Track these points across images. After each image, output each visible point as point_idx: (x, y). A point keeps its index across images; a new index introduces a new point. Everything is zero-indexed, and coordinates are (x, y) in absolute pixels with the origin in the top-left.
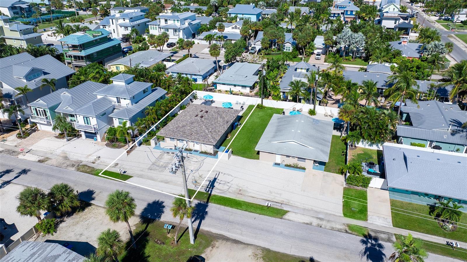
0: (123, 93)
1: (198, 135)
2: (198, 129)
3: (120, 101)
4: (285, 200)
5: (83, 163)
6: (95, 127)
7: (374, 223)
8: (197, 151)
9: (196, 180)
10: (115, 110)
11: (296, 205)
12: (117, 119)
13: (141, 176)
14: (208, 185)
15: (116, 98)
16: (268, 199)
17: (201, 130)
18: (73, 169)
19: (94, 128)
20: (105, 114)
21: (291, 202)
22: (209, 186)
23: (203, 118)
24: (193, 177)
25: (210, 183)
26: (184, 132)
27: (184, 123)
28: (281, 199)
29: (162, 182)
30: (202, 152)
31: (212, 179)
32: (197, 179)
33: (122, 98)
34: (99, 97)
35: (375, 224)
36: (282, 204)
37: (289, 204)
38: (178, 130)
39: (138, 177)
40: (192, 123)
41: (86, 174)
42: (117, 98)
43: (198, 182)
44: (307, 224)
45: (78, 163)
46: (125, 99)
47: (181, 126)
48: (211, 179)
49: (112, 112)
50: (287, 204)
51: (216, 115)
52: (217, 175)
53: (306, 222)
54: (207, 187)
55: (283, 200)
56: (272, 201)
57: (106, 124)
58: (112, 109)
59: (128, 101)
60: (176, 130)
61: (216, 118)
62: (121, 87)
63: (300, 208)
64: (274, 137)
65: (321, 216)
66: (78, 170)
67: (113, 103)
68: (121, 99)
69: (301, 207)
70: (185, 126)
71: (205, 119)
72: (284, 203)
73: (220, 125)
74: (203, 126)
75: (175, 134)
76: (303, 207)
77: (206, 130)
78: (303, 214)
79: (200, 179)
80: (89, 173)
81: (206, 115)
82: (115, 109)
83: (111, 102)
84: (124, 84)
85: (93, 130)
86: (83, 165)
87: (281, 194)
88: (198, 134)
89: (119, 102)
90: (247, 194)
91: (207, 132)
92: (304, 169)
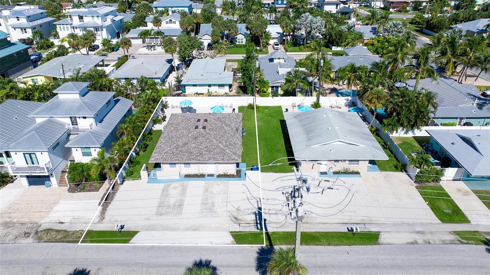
0: (80, 109)
1: (212, 153)
2: (208, 145)
3: (76, 122)
4: (364, 218)
5: (44, 227)
6: (48, 166)
7: (479, 223)
8: (212, 175)
9: (236, 217)
10: (71, 137)
11: (382, 222)
12: (79, 149)
13: (150, 228)
14: (256, 220)
15: (69, 119)
16: (344, 222)
17: (213, 145)
18: (30, 240)
19: (47, 168)
20: (58, 144)
21: (374, 219)
22: (258, 222)
23: (207, 129)
24: (229, 214)
25: (257, 217)
26: (190, 152)
27: (185, 140)
28: (360, 218)
29: (187, 229)
30: (219, 176)
31: (256, 210)
32: (236, 214)
33: (79, 117)
34: (39, 121)
35: (481, 225)
36: (364, 224)
37: (373, 222)
38: (180, 151)
39: (148, 230)
40: (196, 138)
41: (56, 244)
42: (71, 118)
43: (239, 218)
44: (412, 243)
45: (35, 229)
46: (85, 118)
47: (180, 143)
48: (254, 211)
49: (67, 140)
50: (370, 222)
51: (219, 124)
52: (259, 203)
53: (409, 241)
54: (257, 223)
55: (362, 218)
56: (350, 223)
57: (62, 159)
58: (66, 135)
59: (91, 121)
60: (176, 150)
61: (221, 127)
62: (74, 101)
63: (388, 224)
64: (309, 139)
65: (418, 229)
66: (40, 239)
67: (67, 127)
68: (78, 119)
69: (389, 222)
70: (187, 144)
71: (209, 130)
72: (366, 222)
73: (231, 135)
74: (213, 140)
75: (177, 157)
76: (391, 223)
77: (220, 145)
78: (398, 232)
79: (240, 214)
80: (63, 242)
81: (208, 125)
82: (70, 134)
83: (62, 125)
84: (77, 96)
85: (46, 172)
86: (45, 230)
87: (354, 211)
88: (210, 152)
89: (74, 122)
90: (314, 222)
91: (222, 147)
92: (357, 173)
